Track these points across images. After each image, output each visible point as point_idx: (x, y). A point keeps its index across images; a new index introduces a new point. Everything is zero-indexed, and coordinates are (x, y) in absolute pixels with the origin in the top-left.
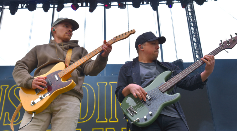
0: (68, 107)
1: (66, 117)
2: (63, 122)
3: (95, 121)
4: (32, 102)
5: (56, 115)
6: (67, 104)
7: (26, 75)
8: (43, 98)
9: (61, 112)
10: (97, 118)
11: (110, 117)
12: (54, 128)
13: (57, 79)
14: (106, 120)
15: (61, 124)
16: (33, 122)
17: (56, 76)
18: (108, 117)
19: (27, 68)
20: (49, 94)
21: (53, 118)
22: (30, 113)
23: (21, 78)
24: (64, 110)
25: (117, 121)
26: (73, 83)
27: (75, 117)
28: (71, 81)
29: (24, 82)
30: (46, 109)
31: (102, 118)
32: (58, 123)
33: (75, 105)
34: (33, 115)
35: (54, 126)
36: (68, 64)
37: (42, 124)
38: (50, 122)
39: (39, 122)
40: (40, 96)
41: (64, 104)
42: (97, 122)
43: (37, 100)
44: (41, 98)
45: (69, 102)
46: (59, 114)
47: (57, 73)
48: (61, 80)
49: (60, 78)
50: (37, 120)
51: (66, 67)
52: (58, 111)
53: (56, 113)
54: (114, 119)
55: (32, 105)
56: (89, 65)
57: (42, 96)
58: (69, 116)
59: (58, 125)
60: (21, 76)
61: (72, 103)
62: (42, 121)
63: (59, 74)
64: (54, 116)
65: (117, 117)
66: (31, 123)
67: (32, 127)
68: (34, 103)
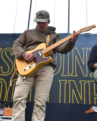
0: (46, 73)
1: (45, 80)
2: (43, 83)
3: (61, 75)
4: (24, 69)
5: (38, 78)
6: (46, 71)
7: (20, 50)
8: (31, 67)
9: (42, 76)
10: (62, 73)
11: (72, 73)
12: (38, 86)
13: (41, 55)
14: (68, 75)
15: (42, 84)
16: (25, 82)
17: (40, 53)
18: (70, 72)
19: (21, 45)
20: (35, 64)
21: (37, 80)
22: (23, 76)
23: (18, 52)
24: (44, 75)
25: (77, 76)
26: (51, 59)
27: (51, 80)
28: (50, 58)
29: (19, 55)
30: (33, 74)
31: (66, 73)
32: (40, 83)
33: (51, 72)
34: (25, 77)
35: (38, 85)
36: (48, 45)
37: (30, 83)
38: (35, 82)
39: (28, 82)
40: (29, 66)
41: (44, 71)
42: (62, 75)
43: (27, 68)
44: (30, 67)
45: (47, 70)
46: (41, 78)
47: (40, 50)
48: (43, 56)
49: (42, 55)
50: (27, 81)
51: (47, 47)
52: (40, 75)
53: (39, 77)
54: (74, 74)
55: (24, 71)
56: (61, 46)
57: (31, 66)
58: (47, 79)
59: (40, 84)
60: (17, 51)
61: (49, 70)
62: (30, 81)
63: (42, 51)
64: (37, 78)
65: (77, 73)
66: (23, 83)
67: (24, 85)
68: (25, 70)
